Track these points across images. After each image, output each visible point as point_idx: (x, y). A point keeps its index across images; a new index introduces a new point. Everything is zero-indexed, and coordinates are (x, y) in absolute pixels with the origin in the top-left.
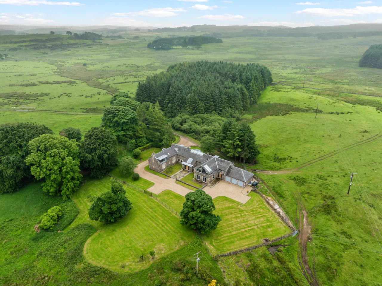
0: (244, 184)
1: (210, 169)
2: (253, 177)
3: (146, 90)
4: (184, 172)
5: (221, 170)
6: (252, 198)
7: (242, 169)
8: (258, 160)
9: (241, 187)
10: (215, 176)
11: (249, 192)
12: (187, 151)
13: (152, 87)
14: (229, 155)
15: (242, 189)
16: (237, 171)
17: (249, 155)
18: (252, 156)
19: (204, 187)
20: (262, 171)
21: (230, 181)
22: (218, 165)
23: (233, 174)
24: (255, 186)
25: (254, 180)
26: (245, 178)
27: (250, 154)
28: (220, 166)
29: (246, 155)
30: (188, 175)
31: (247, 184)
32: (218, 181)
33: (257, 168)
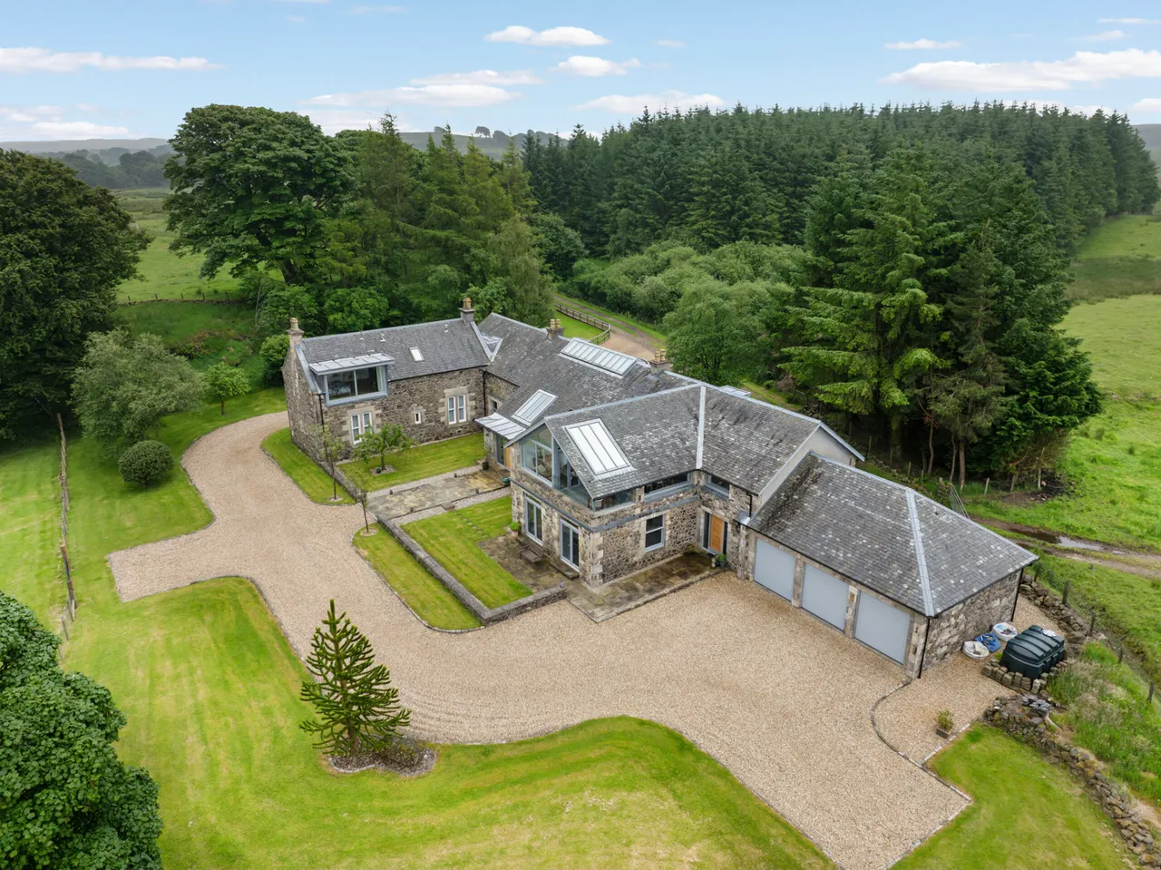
0: (918, 640)
1: (620, 461)
2: (1025, 585)
3: (553, 172)
4: (480, 483)
5: (725, 484)
6: (987, 811)
7: (910, 494)
8: (1071, 469)
9: (881, 661)
10: (667, 534)
11: (962, 726)
12: (539, 353)
13: (583, 162)
14: (832, 392)
15: (883, 685)
16: (865, 498)
17: (1001, 405)
18: (1026, 417)
19: (536, 605)
20: (1107, 545)
21: (784, 585)
22: (708, 438)
23: (823, 529)
24: (1032, 674)
25: (1029, 614)
26: (935, 574)
27: (1012, 399)
28: (725, 446)
29: (969, 407)
30: (489, 504)
31: (946, 635)
32: (683, 575)
33: (1069, 521)
